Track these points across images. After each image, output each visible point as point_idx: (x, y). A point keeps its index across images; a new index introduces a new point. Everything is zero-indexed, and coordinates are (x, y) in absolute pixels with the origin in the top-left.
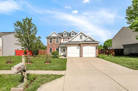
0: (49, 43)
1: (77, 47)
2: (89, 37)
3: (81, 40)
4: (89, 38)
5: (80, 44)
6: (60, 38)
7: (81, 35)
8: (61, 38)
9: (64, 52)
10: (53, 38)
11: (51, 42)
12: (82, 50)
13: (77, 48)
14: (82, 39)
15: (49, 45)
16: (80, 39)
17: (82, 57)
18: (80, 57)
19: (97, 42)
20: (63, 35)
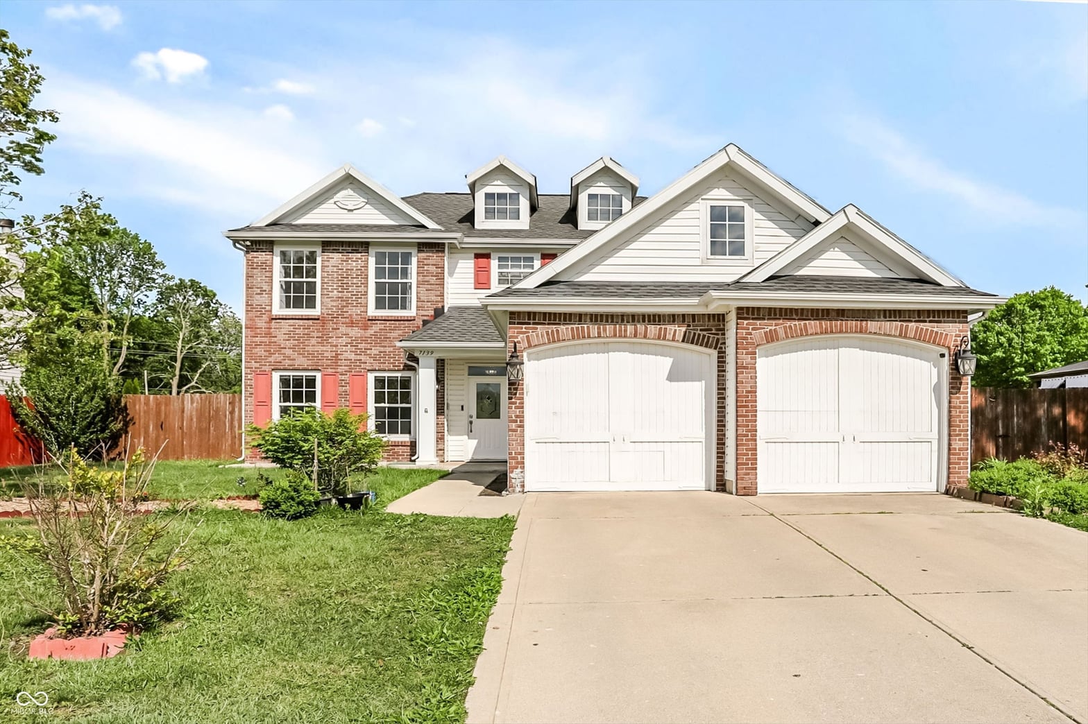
0: (278, 309)
1: (664, 363)
2: (840, 221)
3: (727, 270)
4: (849, 237)
5: (720, 318)
6: (423, 246)
7: (721, 196)
8: (435, 247)
9: (480, 424)
10: (327, 245)
11: (299, 294)
12: (747, 404)
13: (672, 377)
14: (738, 250)
15: (280, 337)
16: (717, 248)
17: (750, 491)
18: (722, 486)
19: (965, 291)
20: (469, 218)
